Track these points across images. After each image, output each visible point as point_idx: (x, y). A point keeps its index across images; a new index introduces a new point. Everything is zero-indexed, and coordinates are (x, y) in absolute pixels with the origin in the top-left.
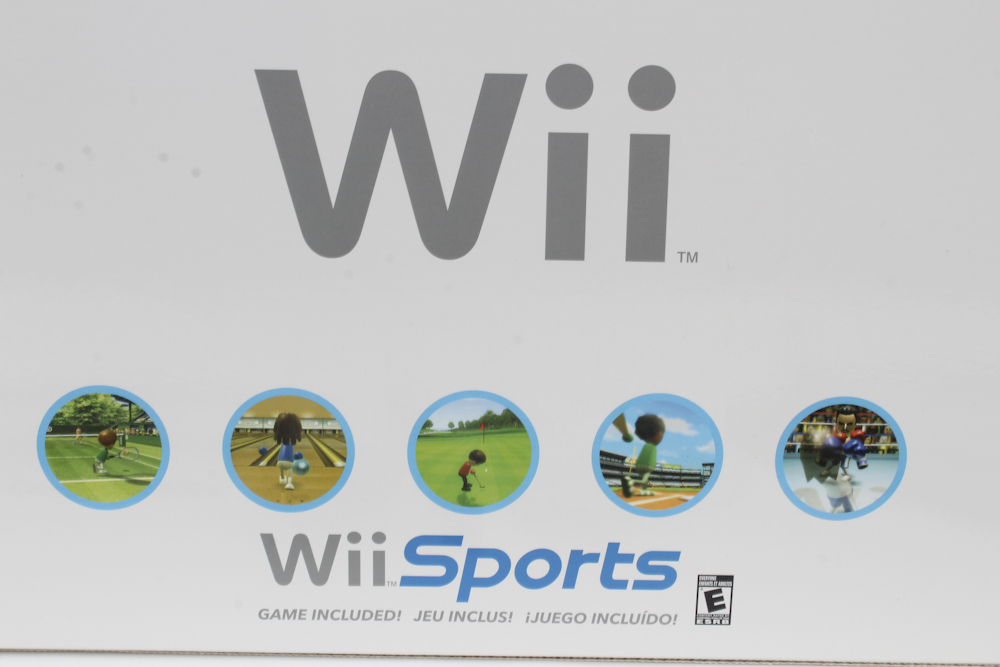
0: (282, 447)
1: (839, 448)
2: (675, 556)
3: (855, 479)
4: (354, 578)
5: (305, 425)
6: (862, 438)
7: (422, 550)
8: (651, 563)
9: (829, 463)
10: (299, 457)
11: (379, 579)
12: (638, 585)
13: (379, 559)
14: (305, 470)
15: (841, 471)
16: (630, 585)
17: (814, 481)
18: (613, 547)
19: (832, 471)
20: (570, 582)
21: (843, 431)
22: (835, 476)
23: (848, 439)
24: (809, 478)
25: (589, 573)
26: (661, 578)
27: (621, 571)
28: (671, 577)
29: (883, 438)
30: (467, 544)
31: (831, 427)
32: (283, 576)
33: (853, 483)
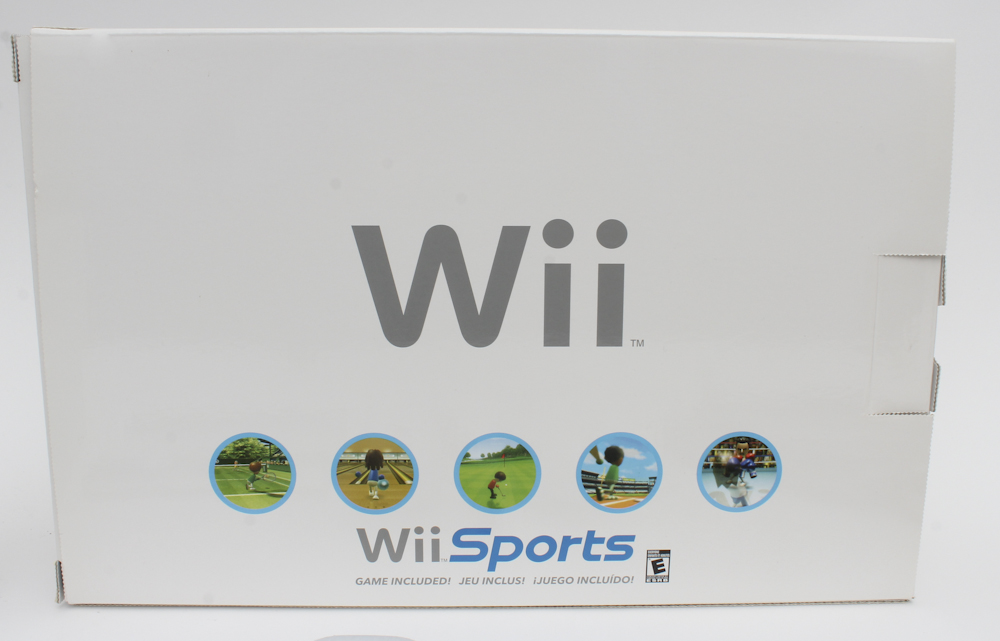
0: (370, 472)
1: (738, 465)
2: (631, 538)
3: (748, 485)
4: (419, 557)
5: (386, 457)
6: (752, 458)
7: (464, 538)
8: (616, 543)
9: (732, 475)
10: (382, 478)
11: (436, 557)
12: (608, 558)
13: (436, 544)
14: (386, 487)
15: (739, 480)
16: (602, 558)
17: (722, 487)
18: (591, 534)
19: (734, 480)
20: (562, 557)
21: (741, 454)
22: (735, 483)
23: (744, 459)
24: (719, 485)
25: (576, 551)
26: (623, 553)
27: (596, 549)
28: (629, 551)
29: (767, 458)
30: (494, 534)
31: (732, 451)
32: (372, 556)
33: (748, 488)
